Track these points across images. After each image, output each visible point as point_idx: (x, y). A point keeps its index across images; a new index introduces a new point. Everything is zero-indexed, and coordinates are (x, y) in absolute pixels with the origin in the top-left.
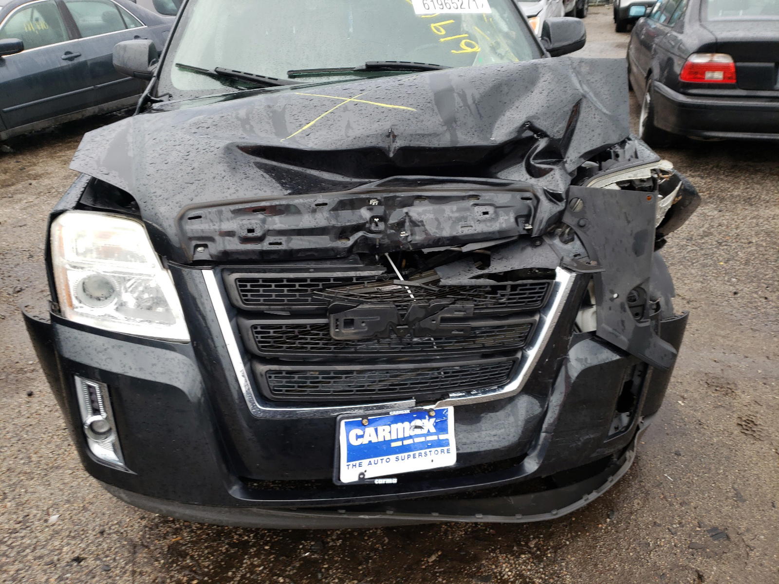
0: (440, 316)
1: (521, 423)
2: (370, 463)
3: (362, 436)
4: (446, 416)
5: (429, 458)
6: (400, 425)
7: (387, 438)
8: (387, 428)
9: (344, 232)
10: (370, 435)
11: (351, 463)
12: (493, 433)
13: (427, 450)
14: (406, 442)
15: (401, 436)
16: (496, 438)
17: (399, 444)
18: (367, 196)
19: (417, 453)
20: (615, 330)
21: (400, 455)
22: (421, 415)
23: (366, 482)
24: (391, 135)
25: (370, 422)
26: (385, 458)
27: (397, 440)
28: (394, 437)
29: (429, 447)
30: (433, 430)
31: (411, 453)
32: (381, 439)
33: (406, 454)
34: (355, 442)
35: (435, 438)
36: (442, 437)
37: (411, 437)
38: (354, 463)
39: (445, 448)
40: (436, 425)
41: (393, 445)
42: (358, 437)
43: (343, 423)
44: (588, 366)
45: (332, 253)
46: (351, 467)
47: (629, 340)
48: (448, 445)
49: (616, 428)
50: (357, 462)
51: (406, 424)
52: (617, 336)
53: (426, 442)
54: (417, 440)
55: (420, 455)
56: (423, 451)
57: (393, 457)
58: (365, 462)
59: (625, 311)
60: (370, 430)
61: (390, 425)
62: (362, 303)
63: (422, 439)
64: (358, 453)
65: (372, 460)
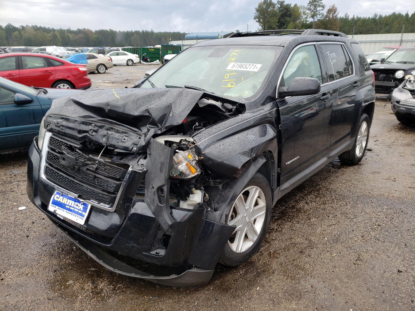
1: (110, 224)
2: (58, 208)
3: (58, 198)
4: (87, 207)
5: (76, 218)
6: (71, 201)
7: (65, 203)
8: (67, 200)
9: (80, 132)
10: (61, 199)
11: (53, 205)
12: (101, 222)
13: (77, 215)
14: (71, 208)
15: (70, 205)
16: (100, 224)
17: (69, 207)
18: (92, 122)
19: (73, 214)
20: (151, 202)
21: (67, 211)
22: (79, 202)
23: (55, 214)
24: (108, 104)
25: (62, 195)
26: (63, 209)
27: (68, 205)
28: (68, 204)
29: (78, 214)
30: (82, 209)
31: (71, 213)
32: (63, 202)
33: (70, 212)
34: (56, 199)
35: (81, 212)
36: (83, 213)
37: (73, 207)
38: (54, 205)
39: (82, 218)
40: (83, 208)
41: (67, 206)
42: (57, 198)
43: (56, 191)
44: (136, 212)
45: (75, 137)
46: (52, 206)
47: (154, 209)
48: (84, 217)
50: (55, 206)
51: (73, 202)
52: (150, 205)
53: (78, 212)
54: (76, 210)
55: (74, 215)
56: (75, 214)
57: (65, 210)
58: (57, 207)
59: (155, 195)
60: (61, 197)
61: (68, 199)
62: (68, 154)
63: (77, 210)
64: (56, 203)
65: (59, 208)
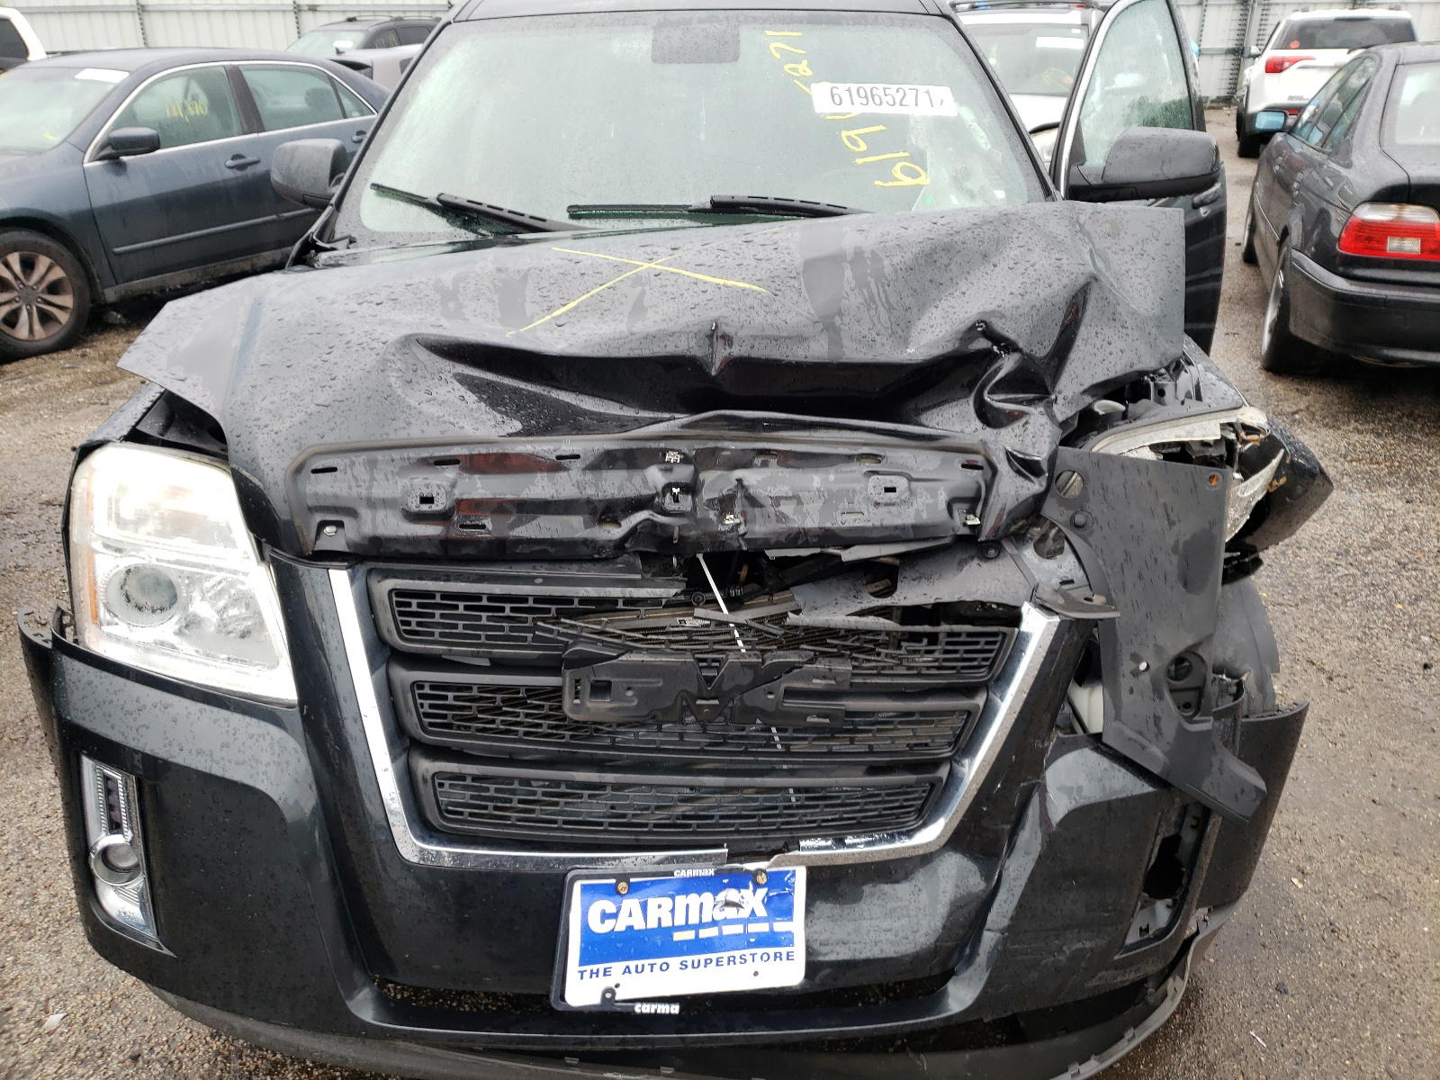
0: (786, 683)
1: (942, 910)
2: (627, 970)
3: (615, 916)
4: (792, 886)
5: (750, 967)
6: (693, 899)
7: (666, 923)
8: (667, 902)
9: (608, 511)
10: (631, 915)
11: (588, 968)
12: (885, 925)
13: (747, 952)
14: (704, 933)
15: (694, 920)
16: (890, 936)
17: (690, 935)
18: (662, 445)
19: (725, 955)
20: (1141, 733)
21: (689, 959)
22: (740, 880)
23: (618, 1007)
24: (715, 335)
25: (633, 889)
26: (659, 961)
27: (687, 927)
28: (680, 921)
29: (750, 945)
30: (761, 912)
31: (714, 956)
32: (652, 924)
33: (702, 957)
34: (598, 927)
35: (763, 928)
36: (780, 926)
37: (714, 923)
38: (595, 967)
39: (784, 950)
40: (768, 902)
41: (678, 936)
42: (605, 916)
43: (577, 886)
44: (1082, 802)
45: (584, 551)
46: (587, 975)
47: (1165, 754)
48: (790, 943)
49: (1144, 931)
50: (601, 967)
51: (707, 897)
52: (1144, 748)
53: (746, 935)
54: (728, 930)
55: (731, 960)
56: (737, 953)
57: (674, 962)
58: (617, 967)
59: (1161, 698)
60: (631, 904)
61: (673, 897)
62: (630, 650)
63: (738, 929)
64: (602, 949)
65: (632, 964)
